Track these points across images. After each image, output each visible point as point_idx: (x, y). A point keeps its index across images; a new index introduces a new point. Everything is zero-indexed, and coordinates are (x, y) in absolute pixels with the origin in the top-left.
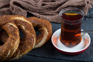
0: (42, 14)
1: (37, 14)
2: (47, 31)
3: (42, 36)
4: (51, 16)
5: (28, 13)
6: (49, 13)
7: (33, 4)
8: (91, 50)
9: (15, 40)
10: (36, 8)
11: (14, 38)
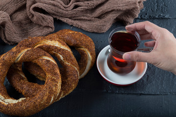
0: (75, 20)
1: (69, 21)
2: (89, 54)
3: (85, 63)
4: (88, 23)
5: (55, 19)
6: (85, 18)
7: (62, 7)
8: (148, 76)
9: (57, 82)
10: (67, 12)
11: (55, 78)
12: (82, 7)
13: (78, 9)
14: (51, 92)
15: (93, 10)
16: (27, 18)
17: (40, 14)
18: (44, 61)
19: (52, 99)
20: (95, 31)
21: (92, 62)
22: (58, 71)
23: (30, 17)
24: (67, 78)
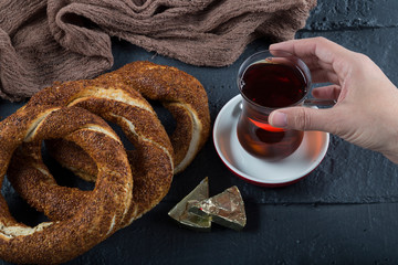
0: (161, 38)
1: (148, 43)
2: (196, 117)
3: (187, 137)
4: (190, 44)
5: (114, 40)
6: (184, 33)
7: (129, 11)
8: (332, 160)
9: (123, 183)
10: (140, 23)
11: (119, 175)
12: (175, 9)
13: (165, 13)
14: (110, 206)
15: (200, 15)
16: (50, 40)
17: (78, 28)
18: (91, 135)
19: (113, 223)
20: (208, 62)
21: (202, 135)
22: (124, 159)
23: (57, 36)
24: (145, 174)
